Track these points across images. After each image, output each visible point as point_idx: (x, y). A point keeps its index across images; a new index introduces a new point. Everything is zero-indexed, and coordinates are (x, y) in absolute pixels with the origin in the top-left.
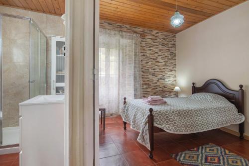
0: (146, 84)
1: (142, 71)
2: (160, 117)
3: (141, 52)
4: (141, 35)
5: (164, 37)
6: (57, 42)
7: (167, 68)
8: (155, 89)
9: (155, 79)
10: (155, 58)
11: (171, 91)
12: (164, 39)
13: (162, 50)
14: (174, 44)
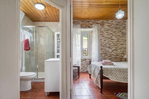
0: (104, 54)
1: (101, 46)
2: (107, 72)
3: (101, 35)
4: (101, 24)
5: (117, 23)
6: (57, 34)
7: (119, 43)
8: (110, 56)
9: (110, 50)
10: (110, 37)
11: (122, 58)
12: (117, 25)
13: (116, 31)
14: (125, 27)
